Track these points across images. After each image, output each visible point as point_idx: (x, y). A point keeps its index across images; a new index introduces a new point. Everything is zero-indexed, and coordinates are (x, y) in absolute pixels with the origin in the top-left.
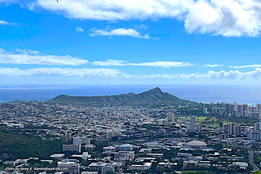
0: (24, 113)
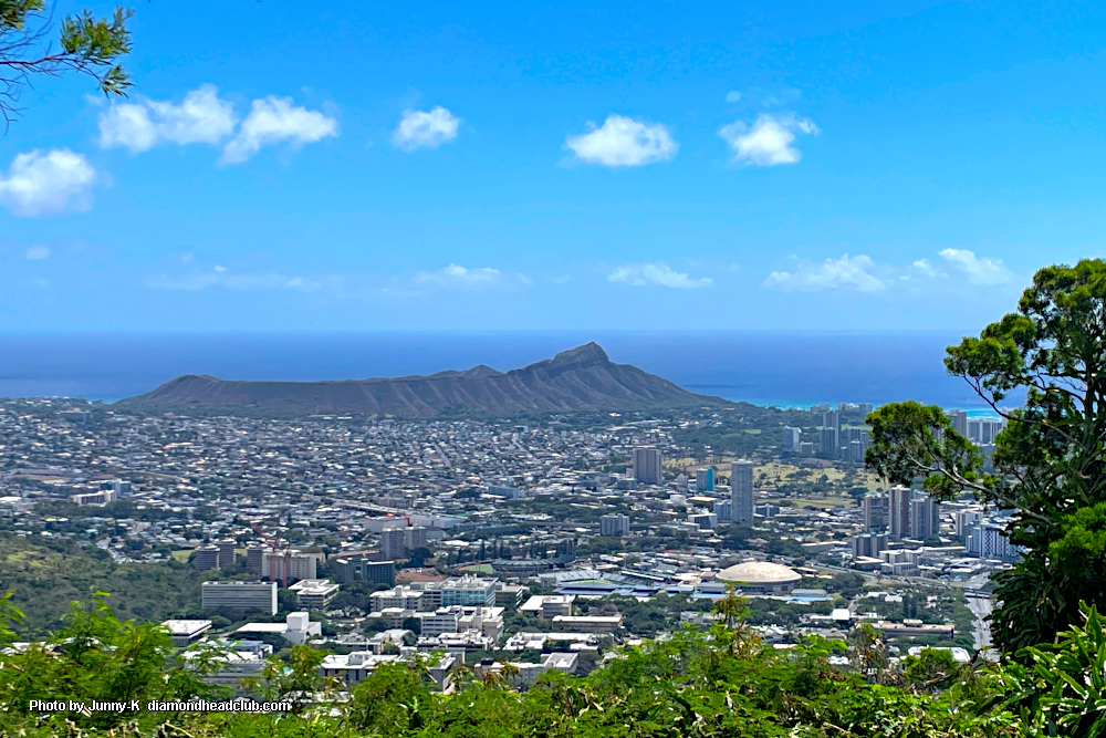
0: (33, 452)
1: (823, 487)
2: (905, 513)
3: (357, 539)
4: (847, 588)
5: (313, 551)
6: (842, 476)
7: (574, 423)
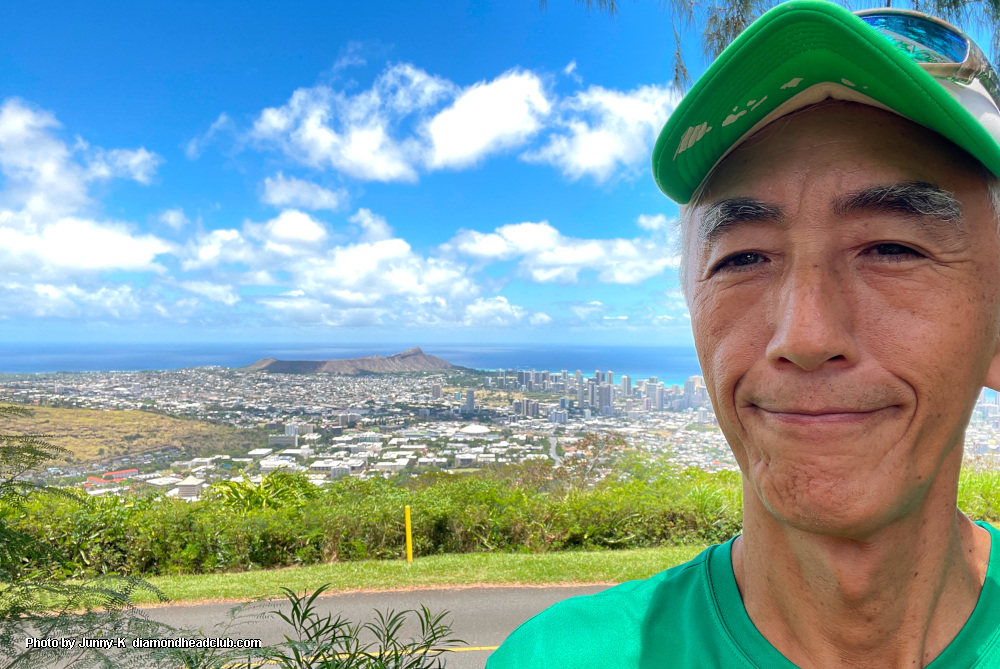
1: (499, 399)
2: (527, 408)
3: (329, 418)
4: (507, 434)
5: (312, 423)
6: (506, 394)
7: (410, 376)
